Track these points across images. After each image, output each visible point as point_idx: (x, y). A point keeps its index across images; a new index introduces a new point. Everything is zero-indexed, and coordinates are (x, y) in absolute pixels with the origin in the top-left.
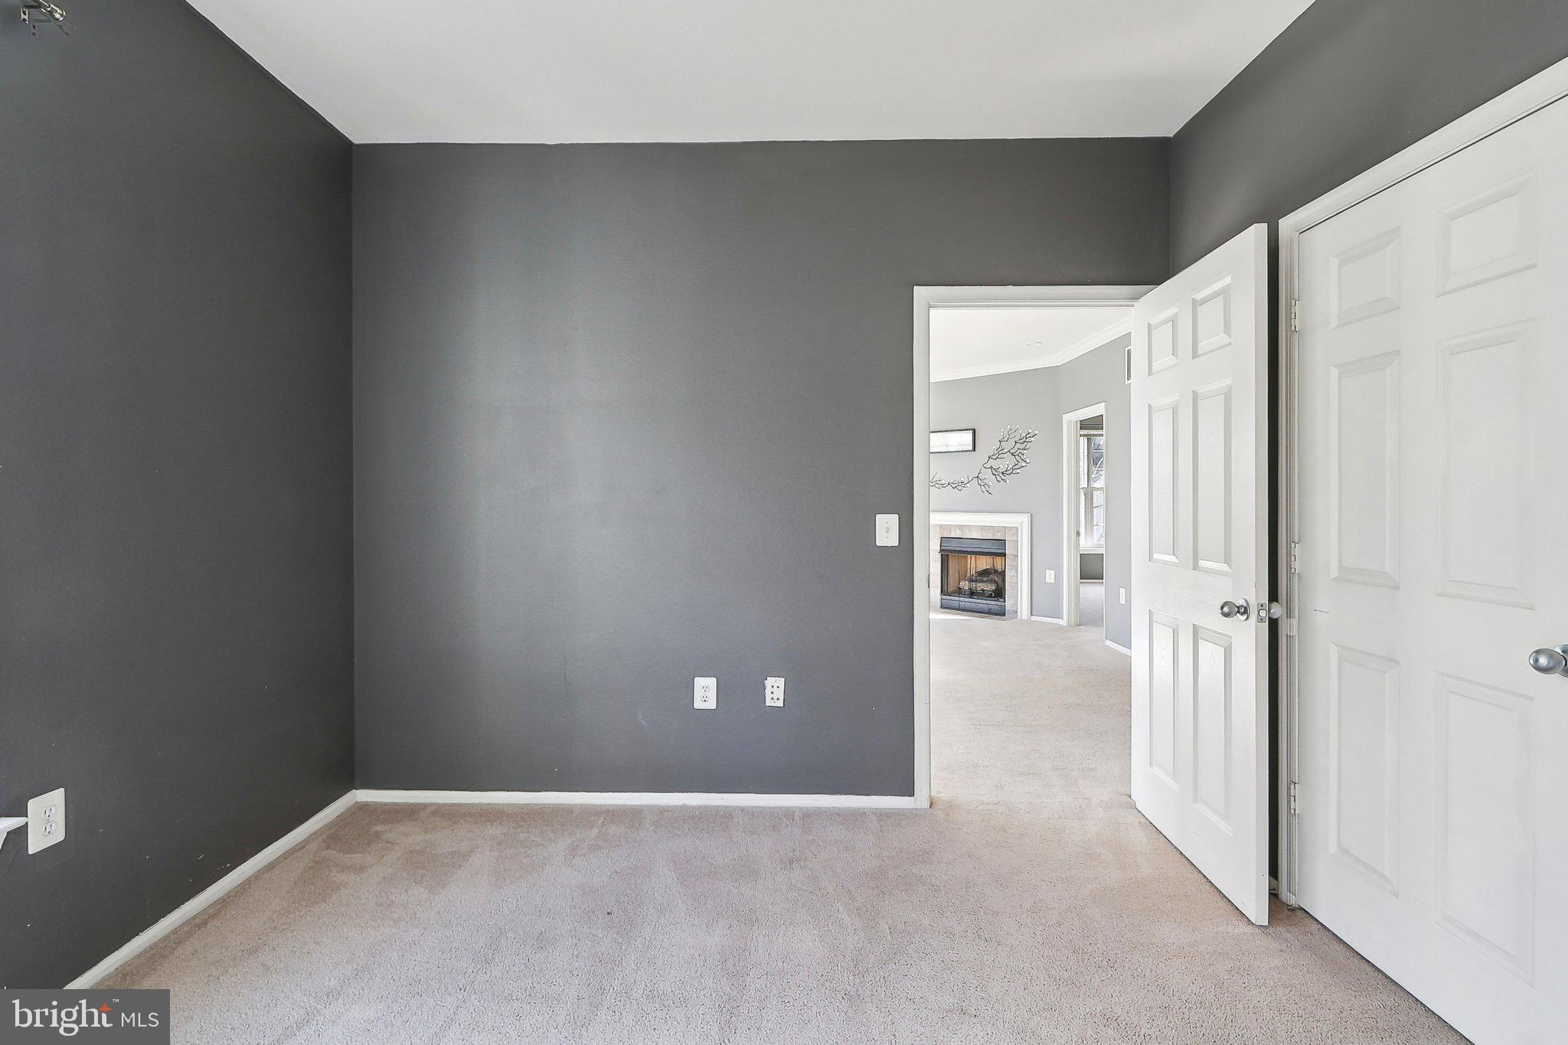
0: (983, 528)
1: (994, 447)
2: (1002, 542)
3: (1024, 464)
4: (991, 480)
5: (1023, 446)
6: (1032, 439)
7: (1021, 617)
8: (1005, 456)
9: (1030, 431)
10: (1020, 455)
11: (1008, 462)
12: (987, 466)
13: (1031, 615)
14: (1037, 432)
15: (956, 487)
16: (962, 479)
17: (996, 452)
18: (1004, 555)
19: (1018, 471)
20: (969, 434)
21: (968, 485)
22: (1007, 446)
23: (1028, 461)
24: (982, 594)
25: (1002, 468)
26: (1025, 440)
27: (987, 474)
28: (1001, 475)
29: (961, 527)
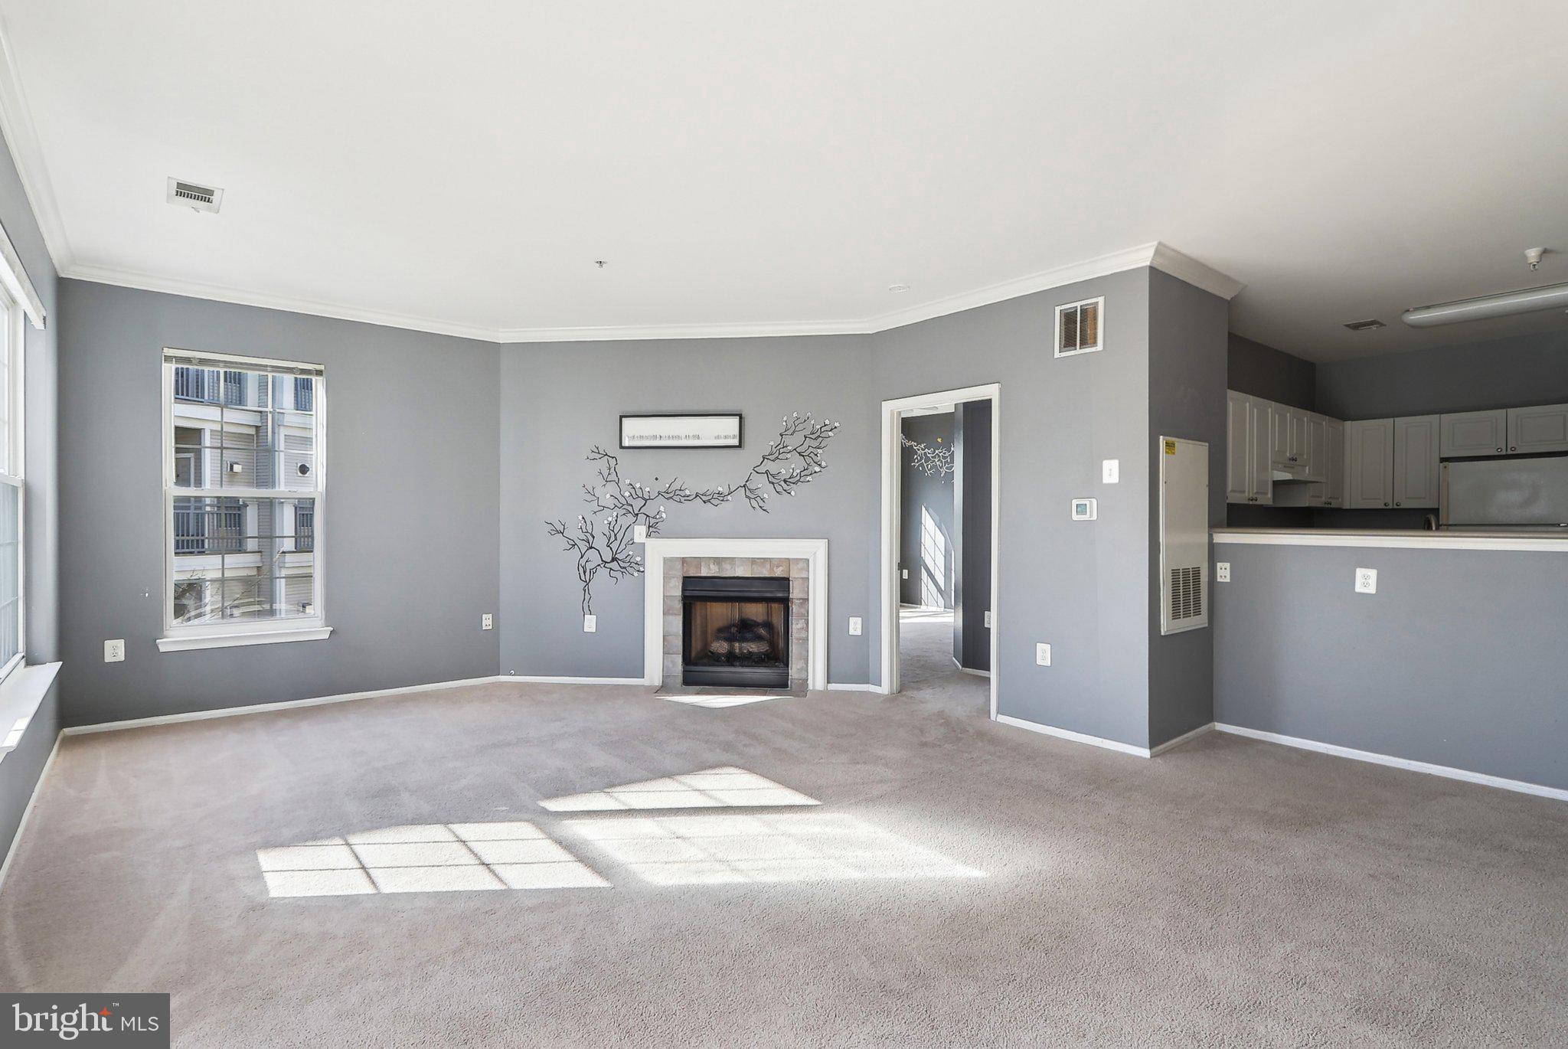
0: (753, 561)
1: (772, 443)
2: (784, 582)
3: (817, 469)
4: (767, 492)
5: (815, 444)
6: (830, 434)
7: (814, 685)
8: (789, 456)
9: (827, 422)
10: (812, 455)
11: (792, 465)
12: (762, 469)
13: (828, 683)
14: (837, 424)
15: (709, 501)
16: (720, 489)
17: (775, 450)
18: (785, 602)
19: (809, 478)
20: (735, 421)
21: (729, 497)
22: (792, 442)
23: (824, 464)
24: (749, 660)
25: (785, 473)
26: (818, 435)
27: (760, 483)
28: (782, 483)
29: (718, 561)
